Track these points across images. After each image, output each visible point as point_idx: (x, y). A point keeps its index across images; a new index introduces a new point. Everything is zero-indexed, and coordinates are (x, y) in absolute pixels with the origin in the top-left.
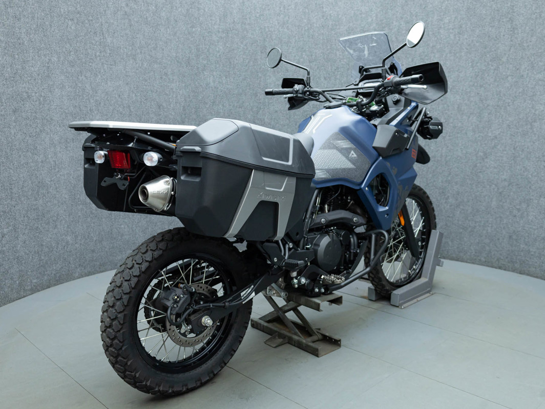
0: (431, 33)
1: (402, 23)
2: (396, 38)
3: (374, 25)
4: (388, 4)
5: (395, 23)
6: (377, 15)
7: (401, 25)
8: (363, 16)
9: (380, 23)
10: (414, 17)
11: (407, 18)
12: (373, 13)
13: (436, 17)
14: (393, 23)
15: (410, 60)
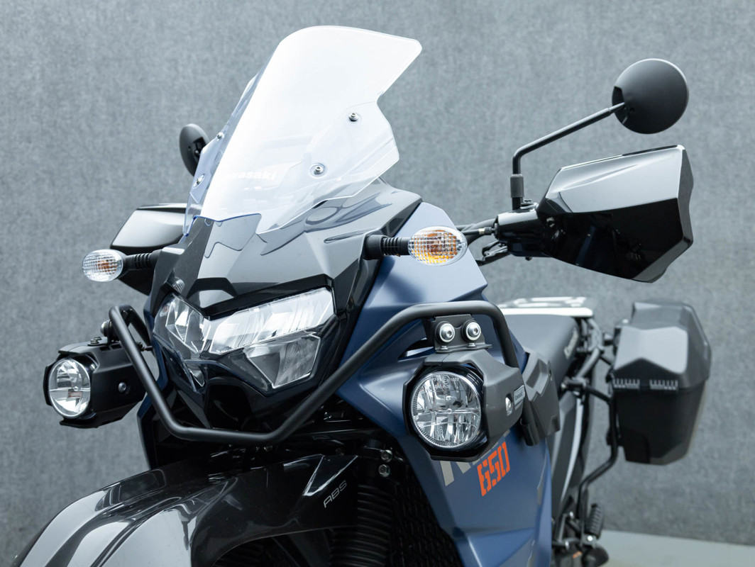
0: (157, 129)
1: (100, 99)
2: (89, 126)
3: (39, 89)
4: (66, 52)
5: (84, 96)
6: (43, 70)
7: (97, 101)
8: (14, 64)
9: (51, 87)
10: (123, 93)
11: (109, 91)
12: (34, 62)
13: (164, 102)
14: (79, 94)
15: (121, 173)
